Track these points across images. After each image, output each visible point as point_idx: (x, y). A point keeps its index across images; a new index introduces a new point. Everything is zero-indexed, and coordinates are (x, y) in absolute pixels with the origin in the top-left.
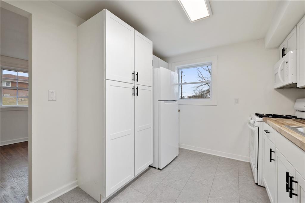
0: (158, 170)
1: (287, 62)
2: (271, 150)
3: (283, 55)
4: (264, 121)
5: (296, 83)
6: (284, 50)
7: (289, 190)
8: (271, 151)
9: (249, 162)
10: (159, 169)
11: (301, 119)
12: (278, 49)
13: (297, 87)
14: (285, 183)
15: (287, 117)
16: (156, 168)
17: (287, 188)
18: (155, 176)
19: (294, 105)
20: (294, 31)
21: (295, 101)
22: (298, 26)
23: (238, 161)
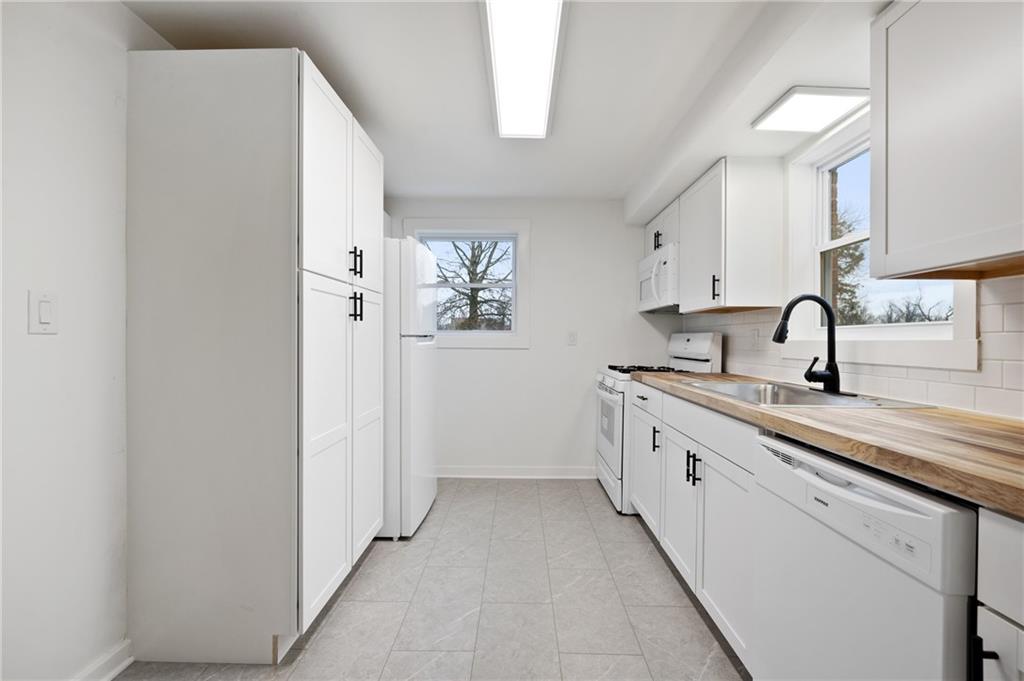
0: (401, 543)
1: (665, 263)
2: (654, 428)
3: (657, 246)
4: (633, 379)
5: (678, 306)
6: (657, 235)
7: (691, 478)
8: (655, 431)
9: (595, 477)
10: (402, 538)
11: (681, 371)
12: (645, 228)
13: (681, 311)
14: (686, 468)
15: (660, 370)
16: (391, 539)
17: (688, 475)
18: (393, 561)
19: (668, 346)
20: (675, 204)
21: (669, 339)
22: (683, 198)
23: (575, 480)
